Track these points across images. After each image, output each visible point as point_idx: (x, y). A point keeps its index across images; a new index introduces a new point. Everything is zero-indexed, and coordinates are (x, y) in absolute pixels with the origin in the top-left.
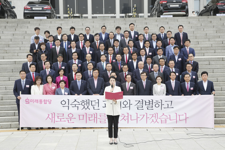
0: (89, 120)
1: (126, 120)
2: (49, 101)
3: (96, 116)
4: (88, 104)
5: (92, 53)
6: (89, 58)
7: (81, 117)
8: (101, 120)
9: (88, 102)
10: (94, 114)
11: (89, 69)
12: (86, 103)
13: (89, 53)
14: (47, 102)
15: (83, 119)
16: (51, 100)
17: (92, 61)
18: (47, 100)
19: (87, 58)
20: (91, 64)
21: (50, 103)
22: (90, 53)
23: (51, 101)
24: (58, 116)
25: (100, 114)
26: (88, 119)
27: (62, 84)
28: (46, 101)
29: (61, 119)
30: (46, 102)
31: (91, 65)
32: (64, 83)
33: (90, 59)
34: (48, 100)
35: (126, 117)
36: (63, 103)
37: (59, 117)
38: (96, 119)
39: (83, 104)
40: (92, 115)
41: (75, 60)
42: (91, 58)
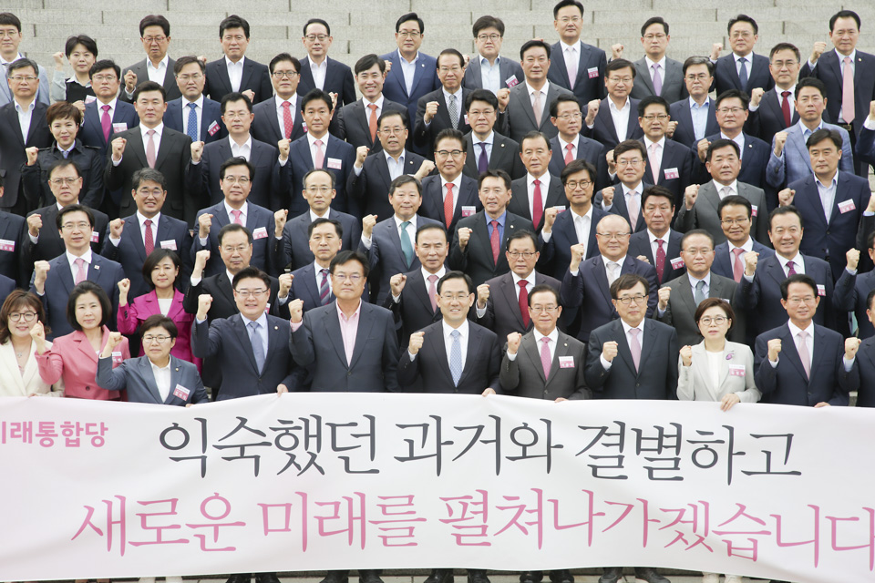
0: (322, 533)
1: (527, 527)
2: (92, 429)
3: (357, 513)
4: (313, 441)
5: (339, 167)
6: (319, 194)
7: (277, 517)
8: (385, 530)
9: (313, 431)
10: (350, 500)
11: (321, 256)
12: (300, 434)
13: (325, 168)
14: (83, 433)
15: (287, 529)
16: (102, 424)
17: (336, 213)
18: (83, 426)
19: (309, 192)
20: (331, 228)
21: (98, 441)
22: (329, 166)
23: (103, 429)
24: (143, 516)
25: (384, 498)
26: (313, 526)
27: (157, 341)
28: (74, 430)
29: (159, 530)
30: (74, 437)
31: (328, 236)
32: (166, 334)
33: (329, 201)
34: (88, 425)
35: (531, 512)
36: (175, 438)
37: (150, 521)
38: (357, 524)
39: (287, 441)
40: (337, 505)
41: (236, 203)
42: (330, 194)
